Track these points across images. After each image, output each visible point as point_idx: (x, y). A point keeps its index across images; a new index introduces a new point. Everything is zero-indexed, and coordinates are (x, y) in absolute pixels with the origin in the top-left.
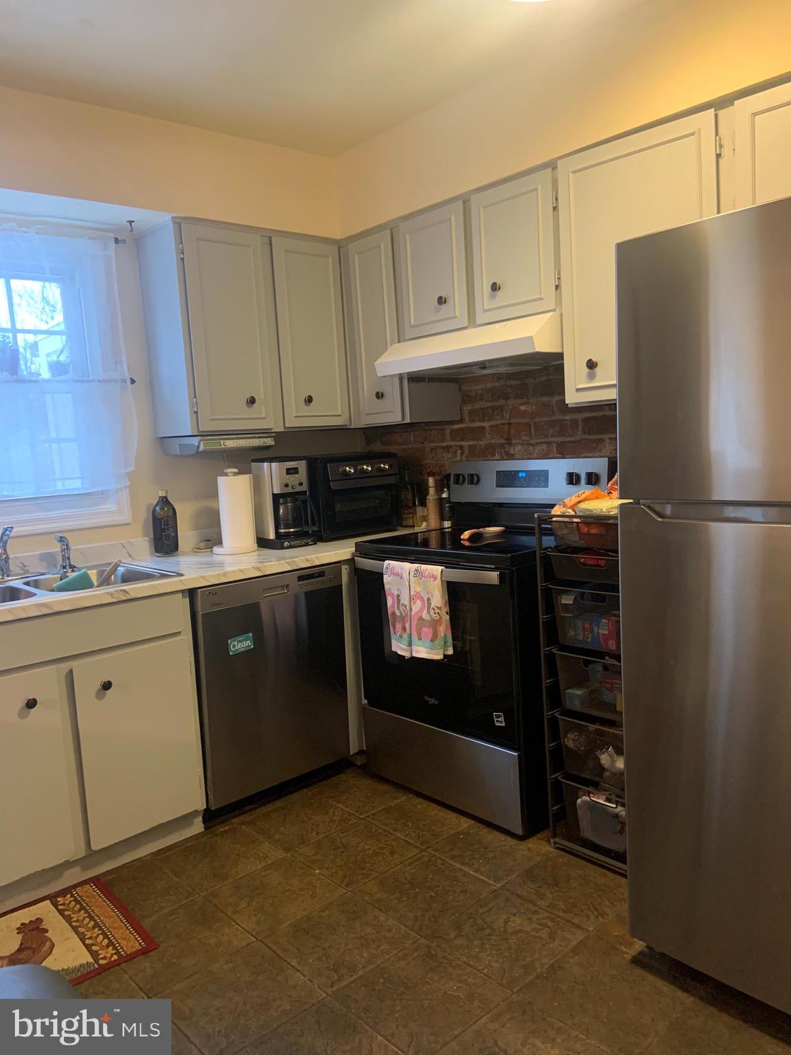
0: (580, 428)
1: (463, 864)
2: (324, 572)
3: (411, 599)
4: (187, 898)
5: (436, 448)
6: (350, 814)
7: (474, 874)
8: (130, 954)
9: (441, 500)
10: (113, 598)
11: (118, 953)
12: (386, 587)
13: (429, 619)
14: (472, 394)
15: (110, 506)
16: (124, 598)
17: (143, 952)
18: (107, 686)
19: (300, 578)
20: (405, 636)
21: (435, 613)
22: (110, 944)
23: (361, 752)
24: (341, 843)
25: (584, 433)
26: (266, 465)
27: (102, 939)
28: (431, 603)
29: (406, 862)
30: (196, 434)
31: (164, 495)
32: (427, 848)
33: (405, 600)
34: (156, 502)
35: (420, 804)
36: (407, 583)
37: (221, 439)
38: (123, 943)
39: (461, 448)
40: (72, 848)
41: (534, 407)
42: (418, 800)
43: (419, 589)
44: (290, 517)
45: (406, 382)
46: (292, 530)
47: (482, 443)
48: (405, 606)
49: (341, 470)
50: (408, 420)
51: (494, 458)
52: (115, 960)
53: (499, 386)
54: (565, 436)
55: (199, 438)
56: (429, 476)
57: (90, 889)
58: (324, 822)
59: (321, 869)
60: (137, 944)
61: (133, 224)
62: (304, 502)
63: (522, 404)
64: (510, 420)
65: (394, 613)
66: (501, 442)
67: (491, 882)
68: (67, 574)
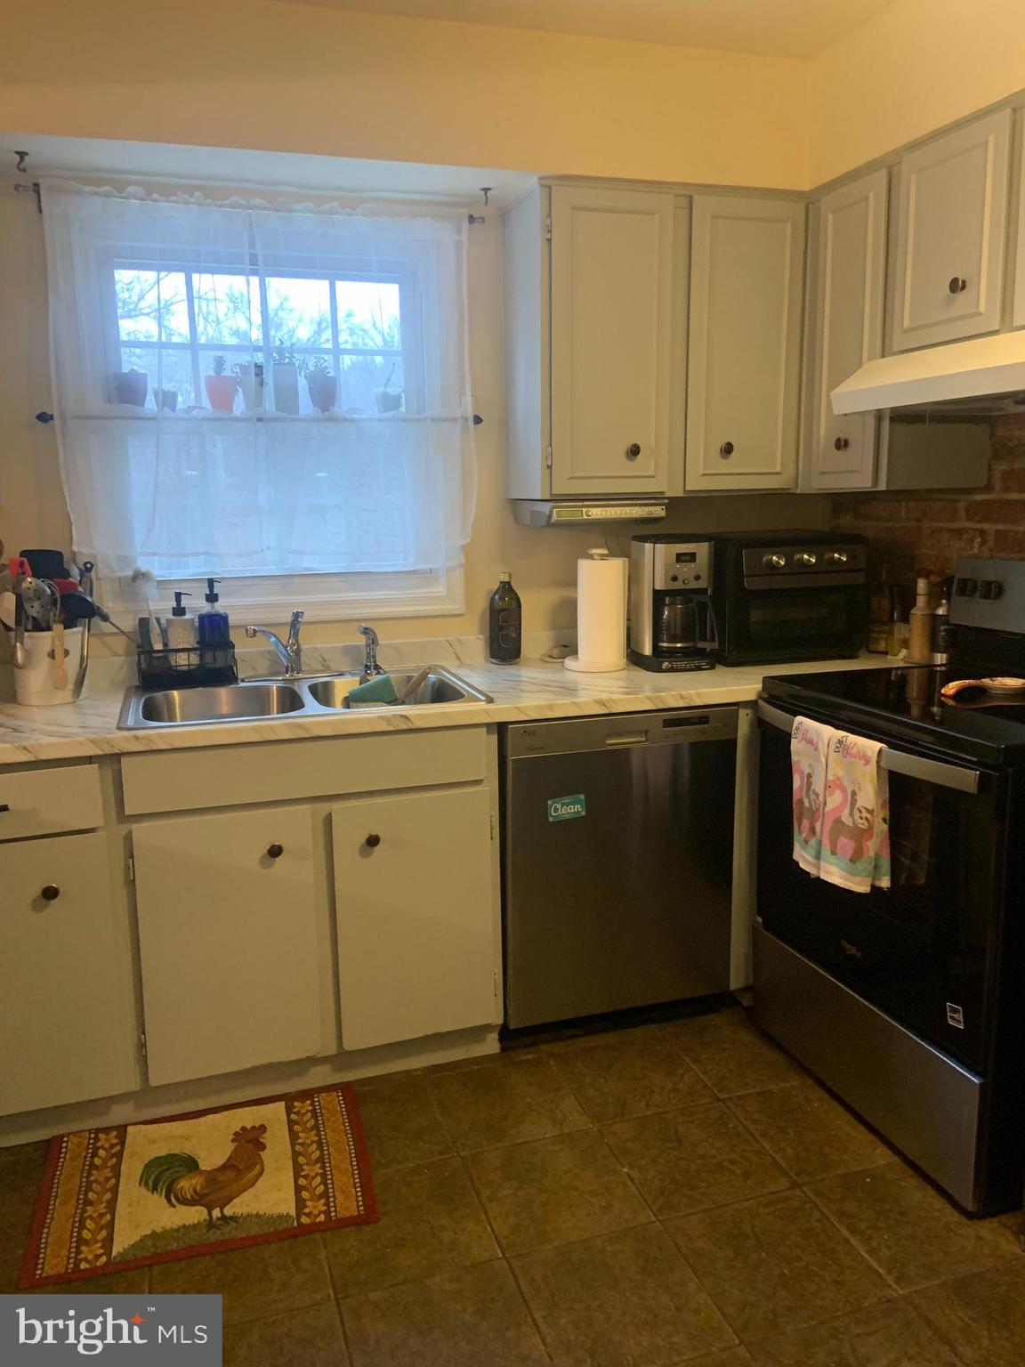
1: (854, 1231)
2: (708, 717)
3: (827, 787)
4: (441, 1153)
5: (940, 531)
6: (706, 1086)
7: (867, 1256)
8: (341, 1219)
9: (934, 618)
10: (389, 725)
11: (327, 1213)
12: (794, 758)
13: (851, 825)
14: (1011, 444)
15: (440, 590)
16: (404, 726)
17: (357, 1222)
18: (373, 841)
19: (668, 723)
20: (813, 842)
21: (861, 818)
22: (325, 1195)
23: (747, 989)
24: (676, 1134)
26: (648, 546)
27: (318, 1183)
28: (856, 800)
29: (762, 1199)
30: (548, 498)
31: (507, 579)
32: (805, 1184)
33: (818, 786)
34: (496, 588)
35: (819, 1102)
36: (823, 760)
37: (583, 506)
38: (340, 1198)
39: (983, 533)
40: (318, 1042)
42: (819, 1093)
43: (840, 773)
44: (678, 625)
45: (886, 424)
46: (679, 645)
47: (1019, 528)
48: (817, 795)
49: (765, 559)
50: (882, 487)
52: (320, 1222)
55: (552, 504)
56: (920, 577)
57: (336, 1099)
58: (663, 1088)
59: (631, 1167)
60: (355, 1207)
61: (489, 192)
62: (703, 606)
65: (801, 801)
67: (890, 1280)
68: (369, 678)
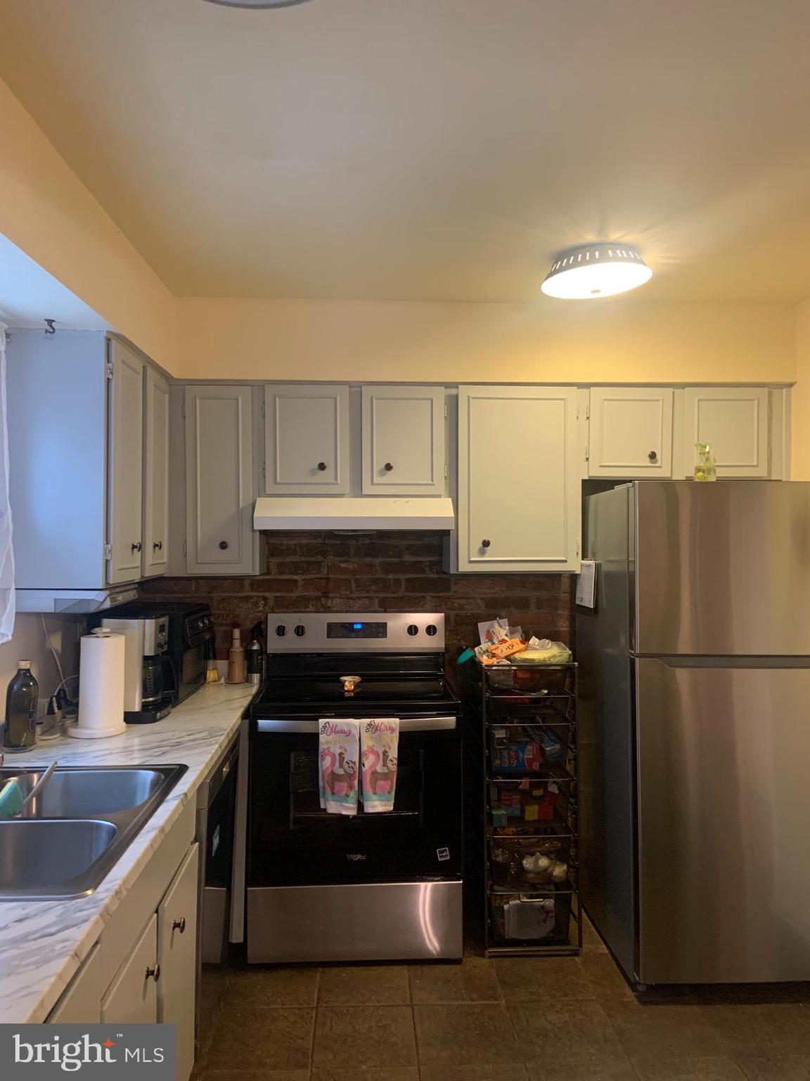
0: (403, 587)
3: (362, 755)
5: (230, 598)
9: (250, 652)
12: (324, 747)
13: (386, 771)
14: (283, 548)
20: (352, 794)
25: (407, 590)
30: (105, 587)
36: (357, 739)
39: (265, 599)
41: (356, 566)
43: (371, 744)
47: (293, 595)
48: (353, 763)
51: (308, 610)
53: (317, 544)
54: (388, 592)
55: (107, 592)
56: (232, 628)
61: (53, 324)
62: (167, 664)
63: (341, 562)
64: (328, 574)
66: (317, 595)
